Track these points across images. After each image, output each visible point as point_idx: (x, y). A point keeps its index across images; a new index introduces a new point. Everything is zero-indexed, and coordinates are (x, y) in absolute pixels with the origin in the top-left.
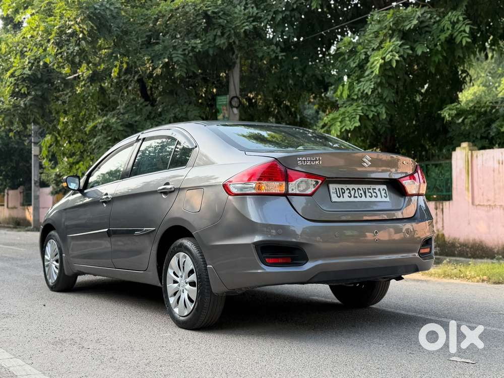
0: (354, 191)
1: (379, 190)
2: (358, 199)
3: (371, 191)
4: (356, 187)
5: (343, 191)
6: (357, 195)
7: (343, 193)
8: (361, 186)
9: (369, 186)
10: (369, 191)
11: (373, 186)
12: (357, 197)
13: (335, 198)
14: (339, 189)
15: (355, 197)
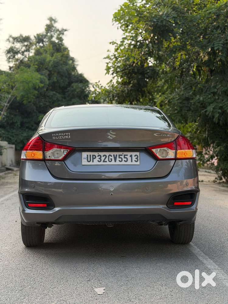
0: (105, 157)
1: (131, 156)
2: (108, 163)
3: (123, 157)
4: (107, 154)
5: (94, 157)
6: (107, 160)
7: (93, 159)
8: (112, 154)
9: (121, 153)
10: (120, 157)
11: (125, 153)
12: (106, 162)
13: (84, 162)
14: (90, 155)
15: (104, 161)
